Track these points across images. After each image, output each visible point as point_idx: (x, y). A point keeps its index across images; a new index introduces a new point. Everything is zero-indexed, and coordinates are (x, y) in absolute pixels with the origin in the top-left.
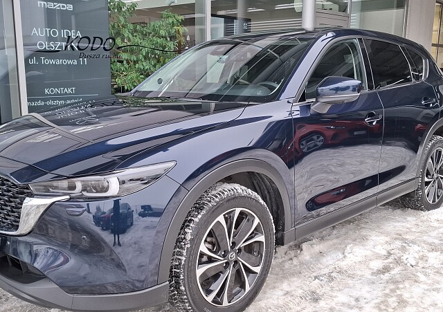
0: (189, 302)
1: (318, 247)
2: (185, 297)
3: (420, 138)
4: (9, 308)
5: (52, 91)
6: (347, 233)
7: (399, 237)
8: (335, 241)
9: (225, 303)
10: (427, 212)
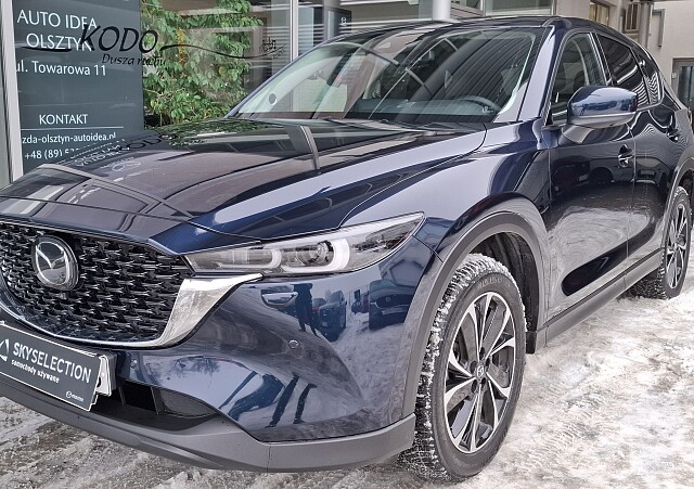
0: (435, 447)
1: (544, 358)
2: (431, 439)
3: (668, 184)
4: (88, 482)
5: (51, 119)
6: (574, 336)
7: (652, 337)
8: (564, 348)
9: (474, 449)
10: (668, 302)
